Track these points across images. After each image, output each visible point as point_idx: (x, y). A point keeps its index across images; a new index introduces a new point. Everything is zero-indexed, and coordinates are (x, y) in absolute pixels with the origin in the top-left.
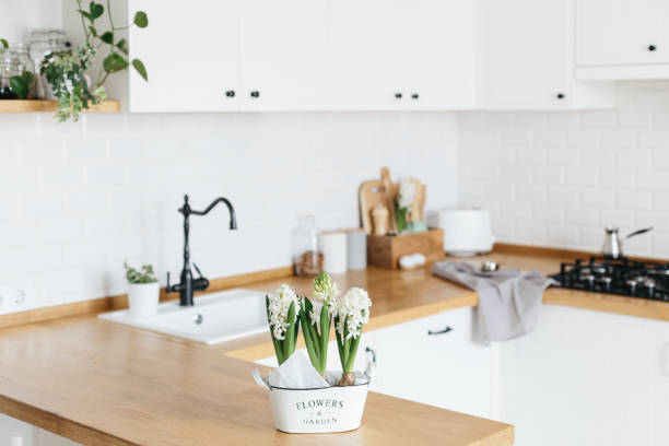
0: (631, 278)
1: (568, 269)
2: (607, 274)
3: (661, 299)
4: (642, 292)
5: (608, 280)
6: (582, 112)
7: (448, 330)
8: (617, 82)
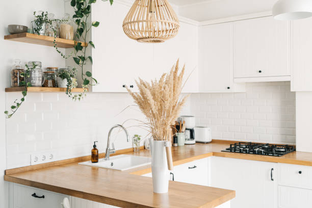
0: (256, 148)
1: (233, 146)
2: (246, 147)
3: (265, 155)
4: (260, 153)
5: (248, 149)
6: (234, 93)
7: (195, 167)
8: (246, 83)
